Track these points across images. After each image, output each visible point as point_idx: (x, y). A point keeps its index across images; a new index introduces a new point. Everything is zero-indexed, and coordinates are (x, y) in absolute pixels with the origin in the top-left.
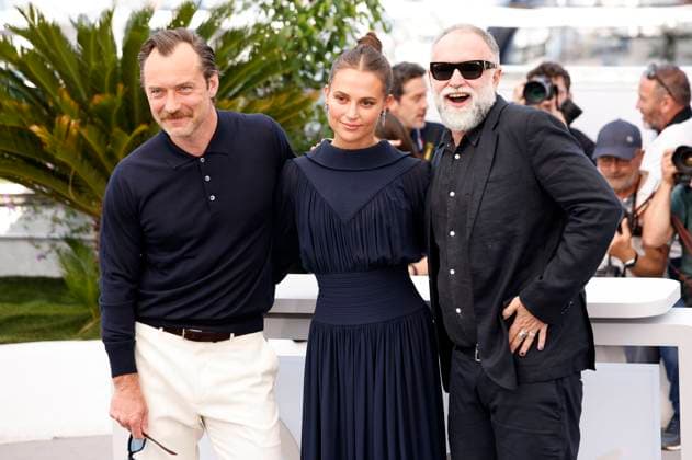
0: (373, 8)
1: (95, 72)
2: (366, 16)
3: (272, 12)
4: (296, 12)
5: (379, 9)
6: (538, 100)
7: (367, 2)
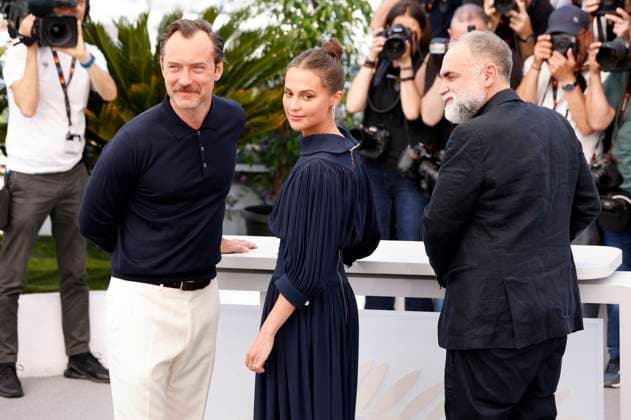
1: (133, 65)
3: (282, 17)
4: (302, 17)
7: (362, 10)
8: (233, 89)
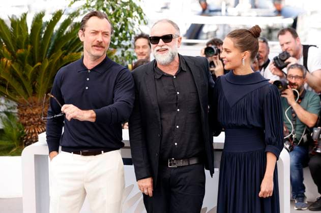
0: (140, 14)
1: (18, 39)
2: (137, 17)
5: (143, 14)
6: (211, 55)
7: (137, 11)
8: (71, 52)
